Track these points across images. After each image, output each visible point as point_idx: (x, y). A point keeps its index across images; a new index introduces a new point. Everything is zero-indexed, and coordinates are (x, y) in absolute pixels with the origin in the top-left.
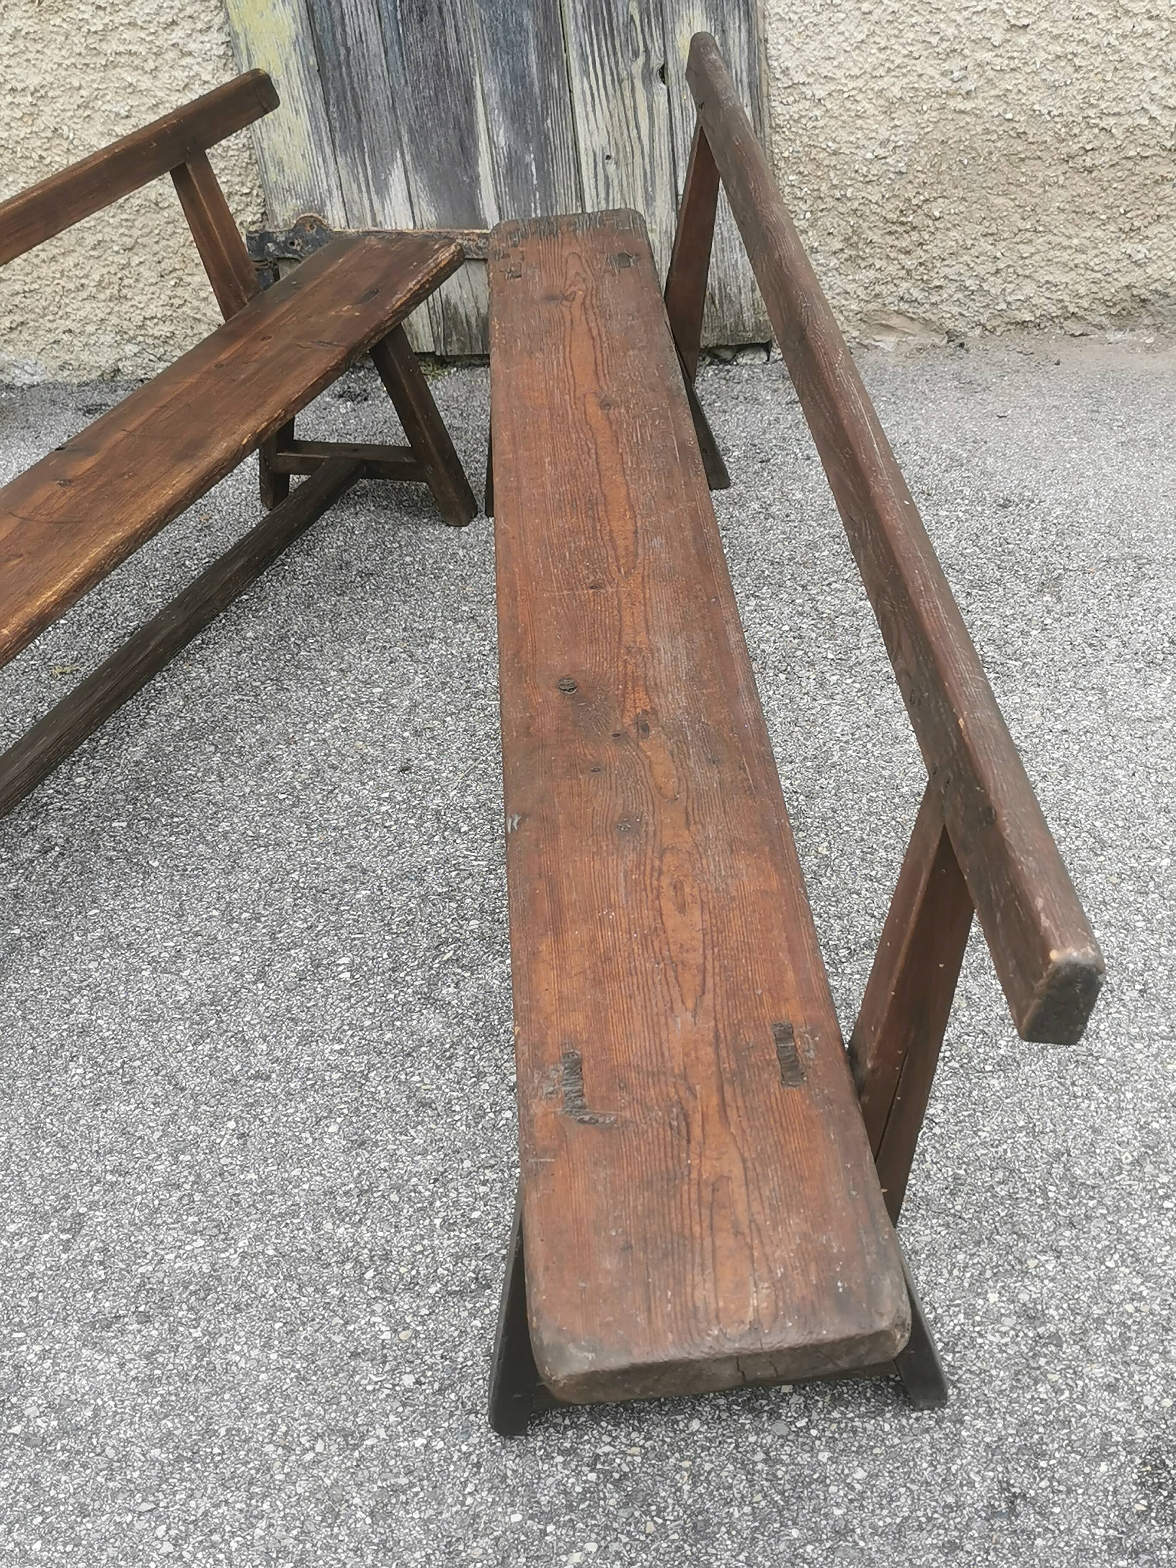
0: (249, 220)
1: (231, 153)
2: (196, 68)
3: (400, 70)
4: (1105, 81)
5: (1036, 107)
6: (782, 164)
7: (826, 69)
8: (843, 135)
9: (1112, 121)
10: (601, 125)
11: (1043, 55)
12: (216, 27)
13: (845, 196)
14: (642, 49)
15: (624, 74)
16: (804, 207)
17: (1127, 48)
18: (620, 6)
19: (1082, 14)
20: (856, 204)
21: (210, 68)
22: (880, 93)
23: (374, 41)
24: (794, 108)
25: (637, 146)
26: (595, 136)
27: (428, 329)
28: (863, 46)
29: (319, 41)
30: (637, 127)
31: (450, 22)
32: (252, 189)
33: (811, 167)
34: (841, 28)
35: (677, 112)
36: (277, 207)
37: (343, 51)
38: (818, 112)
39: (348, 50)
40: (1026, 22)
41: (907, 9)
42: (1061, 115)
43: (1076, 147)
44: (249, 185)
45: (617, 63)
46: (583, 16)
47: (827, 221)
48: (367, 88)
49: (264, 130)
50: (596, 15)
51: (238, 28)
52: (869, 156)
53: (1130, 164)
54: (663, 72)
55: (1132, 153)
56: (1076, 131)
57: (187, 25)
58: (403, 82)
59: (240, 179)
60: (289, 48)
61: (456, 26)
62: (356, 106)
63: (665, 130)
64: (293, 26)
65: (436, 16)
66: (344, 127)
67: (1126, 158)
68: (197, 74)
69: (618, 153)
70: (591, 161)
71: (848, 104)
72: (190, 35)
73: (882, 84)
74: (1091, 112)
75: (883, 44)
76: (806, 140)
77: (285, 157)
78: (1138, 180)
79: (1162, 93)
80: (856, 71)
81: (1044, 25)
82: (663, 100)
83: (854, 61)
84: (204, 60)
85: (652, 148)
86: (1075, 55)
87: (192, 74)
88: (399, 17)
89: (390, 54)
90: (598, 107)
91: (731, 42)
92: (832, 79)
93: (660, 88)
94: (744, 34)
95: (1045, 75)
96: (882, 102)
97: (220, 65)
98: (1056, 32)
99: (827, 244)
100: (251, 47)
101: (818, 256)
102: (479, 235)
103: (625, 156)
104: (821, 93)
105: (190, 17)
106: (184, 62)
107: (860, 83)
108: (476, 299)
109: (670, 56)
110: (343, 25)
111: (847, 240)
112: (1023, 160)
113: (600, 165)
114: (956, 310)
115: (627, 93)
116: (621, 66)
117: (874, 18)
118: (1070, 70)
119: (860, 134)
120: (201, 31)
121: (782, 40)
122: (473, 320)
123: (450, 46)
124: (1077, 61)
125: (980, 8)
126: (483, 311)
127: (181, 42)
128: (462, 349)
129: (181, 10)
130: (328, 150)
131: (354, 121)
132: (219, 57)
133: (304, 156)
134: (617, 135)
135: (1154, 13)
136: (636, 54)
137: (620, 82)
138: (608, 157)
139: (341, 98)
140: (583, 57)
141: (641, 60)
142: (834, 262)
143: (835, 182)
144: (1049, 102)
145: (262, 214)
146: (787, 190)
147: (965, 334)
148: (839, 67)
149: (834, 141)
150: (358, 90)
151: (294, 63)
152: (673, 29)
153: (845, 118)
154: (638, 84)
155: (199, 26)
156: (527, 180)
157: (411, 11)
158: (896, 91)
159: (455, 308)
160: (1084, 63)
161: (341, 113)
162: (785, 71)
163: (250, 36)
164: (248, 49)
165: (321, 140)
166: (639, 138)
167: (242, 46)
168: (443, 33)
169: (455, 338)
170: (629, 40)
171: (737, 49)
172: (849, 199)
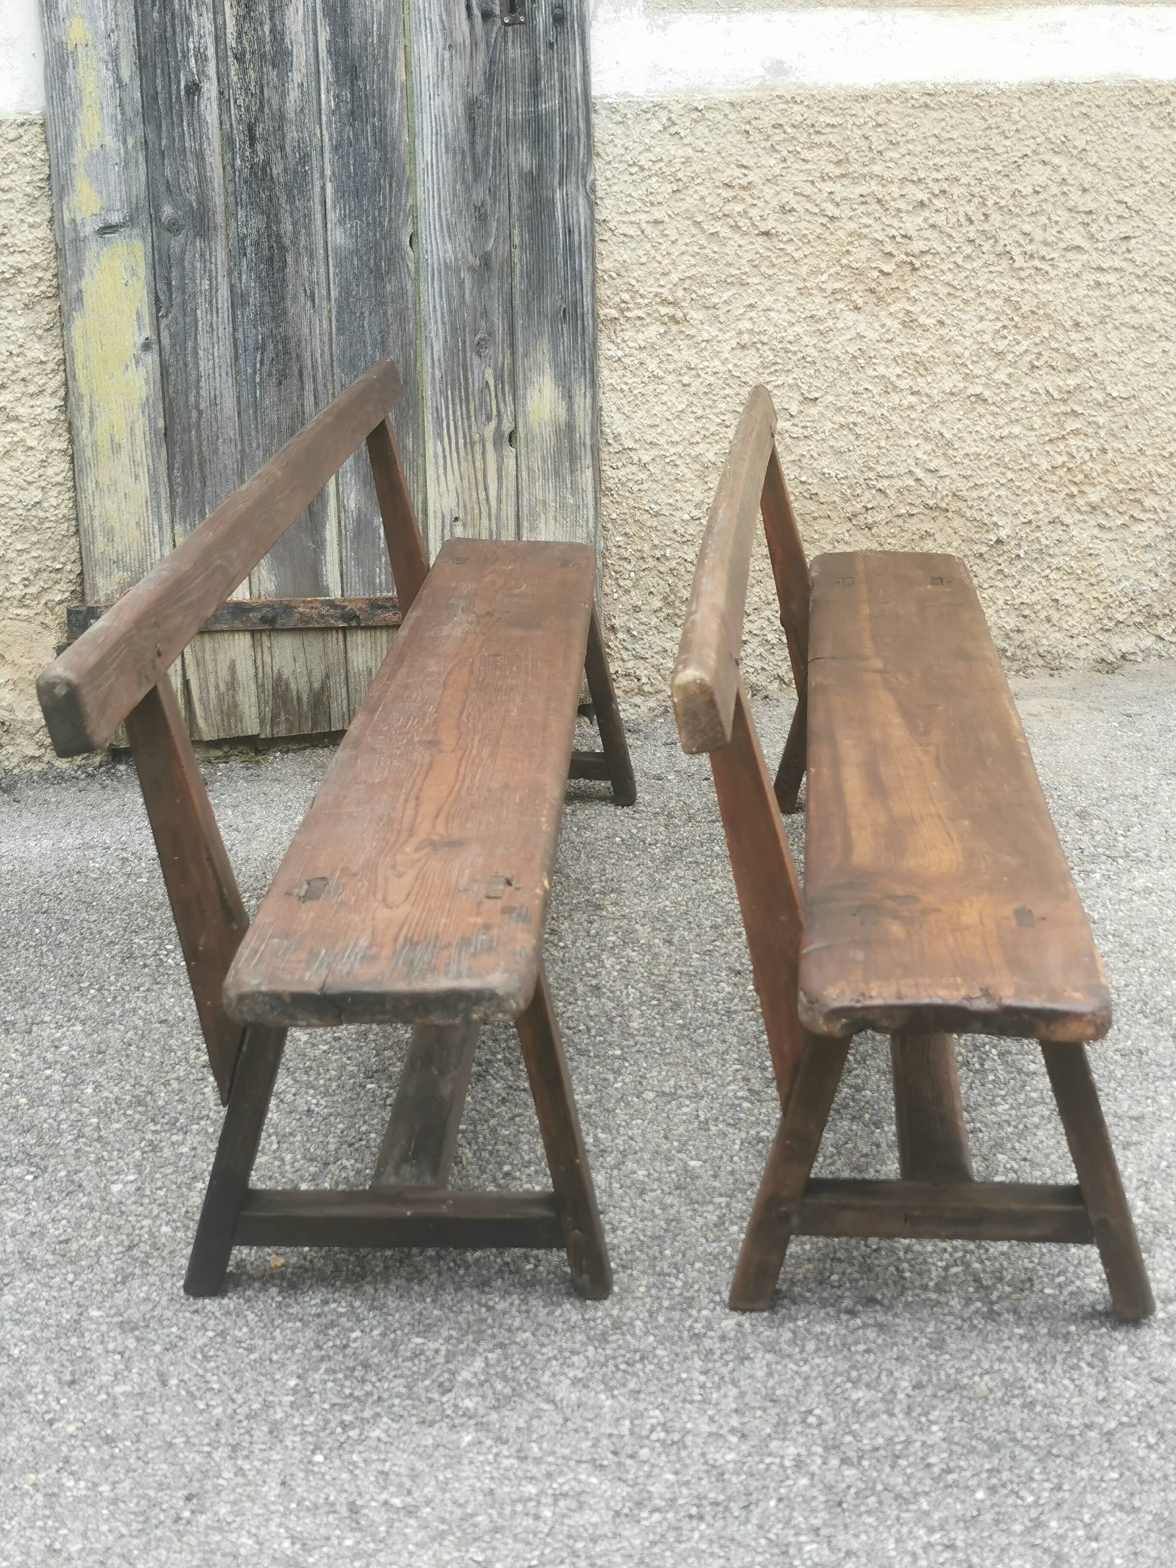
0: (58, 598)
1: (47, 525)
2: (21, 434)
3: (253, 433)
4: (879, 448)
5: (826, 470)
6: (609, 526)
7: (651, 435)
8: (663, 498)
9: (886, 483)
10: (452, 487)
11: (829, 425)
12: (50, 391)
13: (664, 556)
14: (495, 413)
15: (476, 438)
16: (629, 567)
17: (896, 420)
18: (476, 371)
19: (860, 389)
20: (673, 564)
21: (37, 433)
22: (696, 459)
23: (229, 404)
24: (622, 473)
25: (484, 508)
26: (445, 499)
27: (254, 710)
28: (682, 416)
29: (171, 403)
30: (486, 489)
31: (309, 386)
32: (64, 564)
33: (635, 528)
34: (664, 398)
35: (524, 474)
36: (100, 581)
37: (194, 414)
38: (642, 476)
39: (200, 412)
40: (817, 395)
41: (720, 382)
42: (846, 478)
43: (859, 506)
44: (62, 559)
45: (470, 427)
46: (441, 382)
47: (649, 580)
48: (216, 452)
49: (97, 496)
50: (453, 380)
51: (83, 389)
52: (686, 517)
53: (900, 522)
54: (512, 437)
55: (903, 511)
56: (859, 491)
57: (19, 389)
58: (255, 445)
59: (52, 553)
60: (138, 411)
61: (315, 390)
62: (202, 471)
63: (512, 492)
64: (145, 388)
65: (295, 380)
66: (187, 494)
67: (899, 516)
68: (22, 440)
69: (466, 514)
70: (439, 523)
71: (669, 469)
72: (18, 400)
73: (698, 450)
74: (871, 475)
75: (700, 413)
76: (631, 502)
77: (117, 526)
78: (907, 536)
79: (925, 458)
80: (676, 438)
81: (830, 398)
82: (512, 462)
83: (675, 429)
84: (31, 425)
85: (499, 508)
86: (855, 424)
87: (16, 439)
88: (258, 380)
89: (244, 417)
90: (449, 469)
91: (576, 408)
92: (656, 445)
93: (509, 452)
94: (589, 400)
95: (832, 442)
96: (697, 467)
97: (49, 430)
98: (839, 404)
99: (648, 603)
100: (96, 409)
101: (640, 615)
102: (323, 603)
103: (473, 520)
104: (646, 458)
105: (23, 380)
106: (9, 427)
107: (679, 449)
108: (310, 673)
109: (520, 421)
110: (198, 388)
111: (665, 599)
112: (815, 519)
113: (448, 527)
114: (758, 664)
115: (478, 457)
116: (474, 429)
117: (693, 389)
118: (852, 438)
119: (678, 497)
120: (32, 395)
121: (614, 408)
122: (305, 697)
123: (307, 410)
124: (858, 430)
125: (780, 382)
126: (317, 685)
127: (9, 406)
128: (289, 730)
129: (14, 372)
130: (166, 517)
131: (198, 485)
132: (49, 422)
133: (138, 524)
134: (467, 497)
135: (915, 389)
136: (489, 418)
137: (473, 444)
138: (456, 519)
139: (187, 464)
140: (438, 421)
141: (493, 424)
142: (654, 621)
143: (656, 542)
144: (836, 466)
145: (72, 592)
146: (614, 550)
147: (765, 688)
148: (661, 434)
149: (657, 503)
150: (206, 454)
151: (141, 426)
152: (525, 395)
153: (666, 481)
154: (490, 447)
155: (32, 389)
156: (374, 544)
157: (270, 375)
158: (711, 456)
159: (287, 684)
160: (862, 432)
161: (185, 477)
162: (617, 437)
163: (96, 398)
164: (91, 412)
165: (159, 507)
166: (487, 499)
167: (86, 409)
168: (301, 397)
169: (283, 718)
170: (483, 403)
171: (582, 414)
172: (667, 559)
